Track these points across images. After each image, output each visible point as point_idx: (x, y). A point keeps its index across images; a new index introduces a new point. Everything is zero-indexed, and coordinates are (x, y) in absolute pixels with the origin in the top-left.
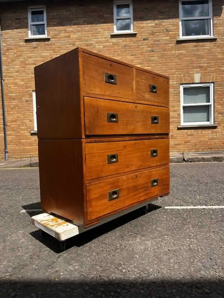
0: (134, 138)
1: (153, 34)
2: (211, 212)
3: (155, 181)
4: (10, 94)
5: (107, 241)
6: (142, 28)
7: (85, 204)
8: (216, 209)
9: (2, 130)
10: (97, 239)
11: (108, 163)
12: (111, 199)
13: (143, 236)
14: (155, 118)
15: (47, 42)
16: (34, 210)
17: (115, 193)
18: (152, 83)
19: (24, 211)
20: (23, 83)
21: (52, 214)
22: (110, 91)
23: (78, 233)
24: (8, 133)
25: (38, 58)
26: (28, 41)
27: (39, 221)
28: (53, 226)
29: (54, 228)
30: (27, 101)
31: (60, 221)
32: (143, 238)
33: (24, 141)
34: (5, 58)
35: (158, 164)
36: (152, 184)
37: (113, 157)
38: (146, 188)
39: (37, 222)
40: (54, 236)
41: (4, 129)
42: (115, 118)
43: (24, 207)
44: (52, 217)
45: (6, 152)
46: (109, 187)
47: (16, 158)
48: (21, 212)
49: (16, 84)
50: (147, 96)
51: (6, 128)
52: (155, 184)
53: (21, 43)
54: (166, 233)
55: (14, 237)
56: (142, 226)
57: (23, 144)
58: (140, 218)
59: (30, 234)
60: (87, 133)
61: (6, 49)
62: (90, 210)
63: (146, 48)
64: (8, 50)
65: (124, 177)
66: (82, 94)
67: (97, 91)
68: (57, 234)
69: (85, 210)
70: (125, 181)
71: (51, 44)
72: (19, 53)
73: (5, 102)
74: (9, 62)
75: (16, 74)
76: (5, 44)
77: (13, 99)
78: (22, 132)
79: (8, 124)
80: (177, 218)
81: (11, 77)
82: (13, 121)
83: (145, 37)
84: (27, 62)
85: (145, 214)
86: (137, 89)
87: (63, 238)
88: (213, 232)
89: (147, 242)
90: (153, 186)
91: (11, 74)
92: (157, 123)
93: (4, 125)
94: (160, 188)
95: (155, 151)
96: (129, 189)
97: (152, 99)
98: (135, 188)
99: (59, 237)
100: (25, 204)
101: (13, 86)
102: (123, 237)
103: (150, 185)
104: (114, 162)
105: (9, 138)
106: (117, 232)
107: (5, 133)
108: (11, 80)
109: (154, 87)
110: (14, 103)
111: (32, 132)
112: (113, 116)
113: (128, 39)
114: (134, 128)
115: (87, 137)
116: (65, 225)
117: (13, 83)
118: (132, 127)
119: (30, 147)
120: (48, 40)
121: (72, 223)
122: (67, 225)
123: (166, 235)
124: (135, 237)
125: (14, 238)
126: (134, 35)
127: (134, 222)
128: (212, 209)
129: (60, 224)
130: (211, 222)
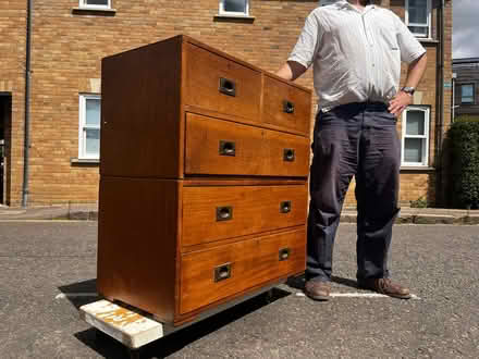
0: (257, 181)
1: (279, 21)
2: (368, 303)
3: (285, 252)
4: (40, 96)
5: (207, 349)
6: (263, 11)
7: (177, 286)
8: (374, 298)
9: (22, 154)
10: (191, 345)
11: (218, 220)
12: (218, 279)
13: (266, 340)
14: (289, 153)
15: (109, 18)
16: (81, 294)
17: (224, 269)
18: (288, 99)
19: (62, 295)
20: (64, 78)
21: (117, 302)
22: (225, 105)
23: (161, 336)
24: (31, 159)
25: (92, 40)
26: (77, 12)
27: (94, 314)
28: (118, 323)
29: (121, 327)
30: (68, 109)
31: (131, 314)
32: (266, 344)
33: (59, 175)
34: (36, 36)
35: (291, 224)
36: (280, 256)
37: (225, 210)
38: (271, 263)
39: (90, 315)
40: (120, 340)
41: (25, 152)
42: (230, 148)
43: (63, 289)
44: (116, 307)
45: (24, 193)
46: (216, 259)
47: (42, 203)
48: (57, 297)
49: (52, 80)
50: (279, 117)
51: (29, 151)
52: (285, 256)
53: (67, 15)
54: (302, 336)
55: (47, 341)
56: (263, 324)
57: (57, 181)
58: (260, 311)
59: (76, 335)
60: (188, 171)
61: (39, 21)
62: (184, 296)
63: (267, 42)
64: (43, 24)
65: (240, 244)
66: (184, 107)
67: (206, 105)
68: (127, 337)
69: (177, 297)
70: (241, 249)
71: (117, 22)
72: (60, 31)
73: (30, 107)
74: (43, 44)
75: (54, 63)
76: (38, 15)
77: (46, 104)
78: (57, 160)
79: (33, 145)
80: (317, 312)
81: (44, 67)
82: (41, 141)
83: (266, 25)
84: (74, 46)
85: (266, 304)
86: (265, 105)
87: (138, 343)
88: (374, 335)
89: (272, 351)
90: (282, 259)
91: (46, 64)
92: (292, 160)
93: (25, 146)
94: (292, 263)
95: (287, 204)
96: (246, 263)
97: (287, 123)
98: (255, 262)
99: (130, 342)
100: (64, 283)
101: (46, 84)
102: (233, 343)
103: (278, 257)
104: (225, 219)
105: (32, 169)
106: (223, 334)
107: (25, 161)
108: (45, 73)
109: (290, 105)
110: (46, 110)
111: (74, 161)
112: (229, 146)
113: (240, 26)
114: (258, 166)
115: (187, 176)
116: (140, 321)
117: (46, 78)
118: (256, 164)
119: (69, 186)
120: (111, 13)
121: (153, 319)
122: (144, 321)
123: (302, 339)
124: (254, 342)
125: (46, 343)
126: (249, 21)
127: (250, 317)
128: (368, 299)
129: (130, 321)
130: (369, 318)
